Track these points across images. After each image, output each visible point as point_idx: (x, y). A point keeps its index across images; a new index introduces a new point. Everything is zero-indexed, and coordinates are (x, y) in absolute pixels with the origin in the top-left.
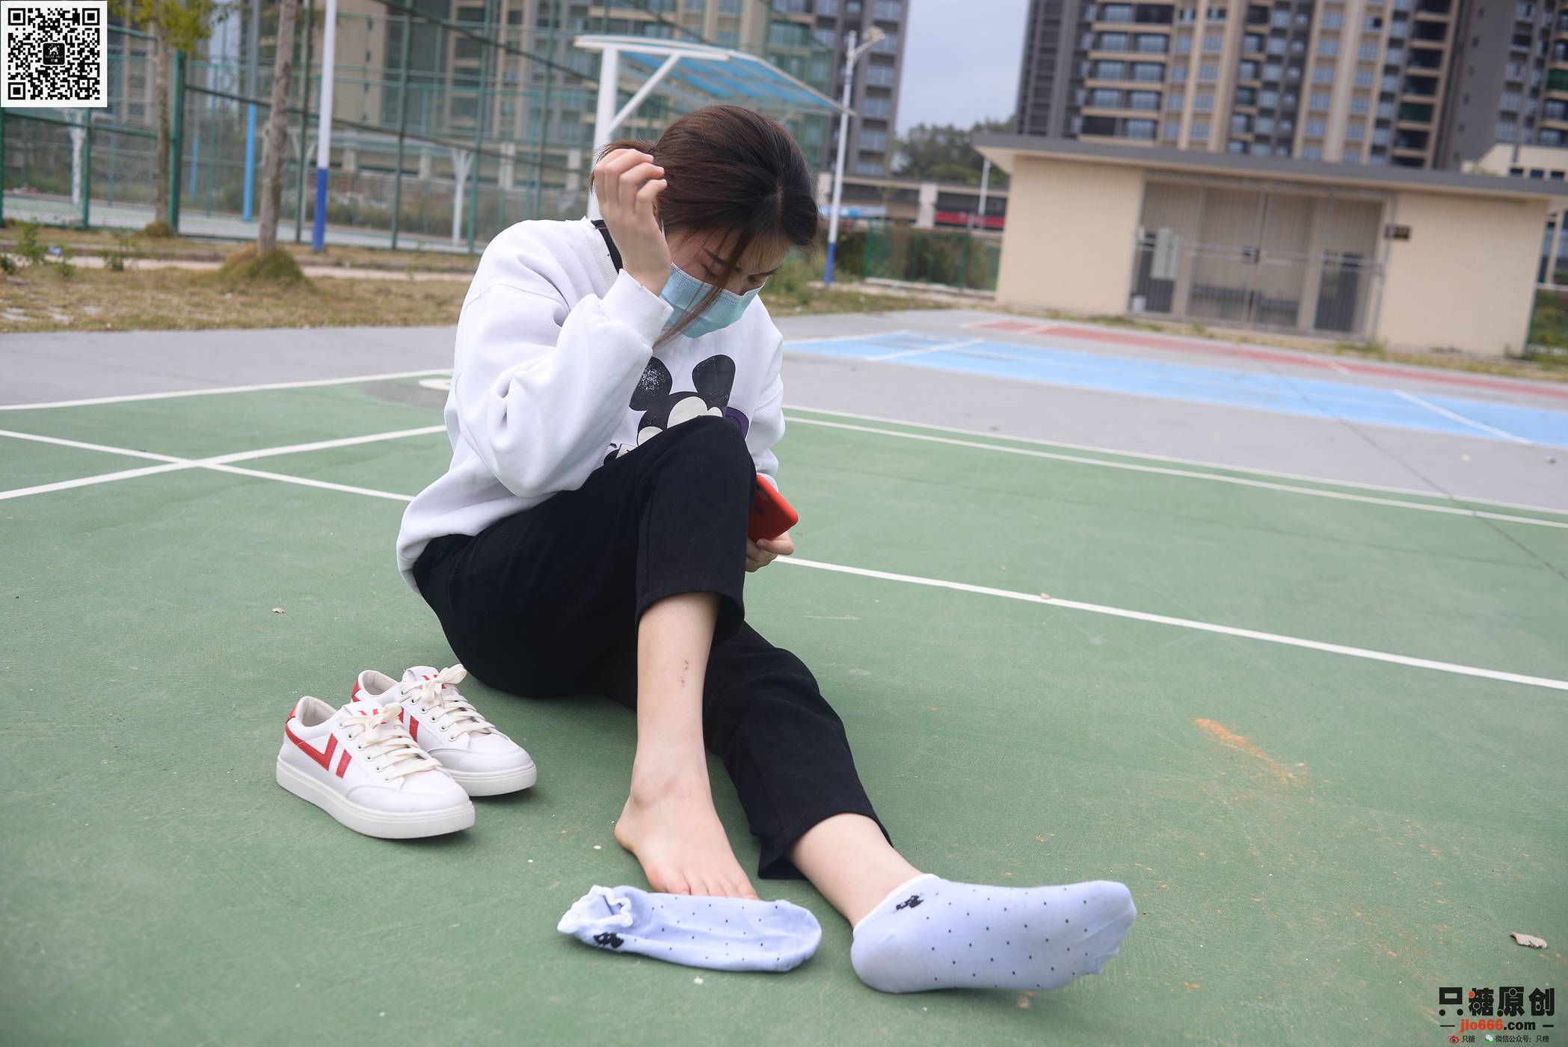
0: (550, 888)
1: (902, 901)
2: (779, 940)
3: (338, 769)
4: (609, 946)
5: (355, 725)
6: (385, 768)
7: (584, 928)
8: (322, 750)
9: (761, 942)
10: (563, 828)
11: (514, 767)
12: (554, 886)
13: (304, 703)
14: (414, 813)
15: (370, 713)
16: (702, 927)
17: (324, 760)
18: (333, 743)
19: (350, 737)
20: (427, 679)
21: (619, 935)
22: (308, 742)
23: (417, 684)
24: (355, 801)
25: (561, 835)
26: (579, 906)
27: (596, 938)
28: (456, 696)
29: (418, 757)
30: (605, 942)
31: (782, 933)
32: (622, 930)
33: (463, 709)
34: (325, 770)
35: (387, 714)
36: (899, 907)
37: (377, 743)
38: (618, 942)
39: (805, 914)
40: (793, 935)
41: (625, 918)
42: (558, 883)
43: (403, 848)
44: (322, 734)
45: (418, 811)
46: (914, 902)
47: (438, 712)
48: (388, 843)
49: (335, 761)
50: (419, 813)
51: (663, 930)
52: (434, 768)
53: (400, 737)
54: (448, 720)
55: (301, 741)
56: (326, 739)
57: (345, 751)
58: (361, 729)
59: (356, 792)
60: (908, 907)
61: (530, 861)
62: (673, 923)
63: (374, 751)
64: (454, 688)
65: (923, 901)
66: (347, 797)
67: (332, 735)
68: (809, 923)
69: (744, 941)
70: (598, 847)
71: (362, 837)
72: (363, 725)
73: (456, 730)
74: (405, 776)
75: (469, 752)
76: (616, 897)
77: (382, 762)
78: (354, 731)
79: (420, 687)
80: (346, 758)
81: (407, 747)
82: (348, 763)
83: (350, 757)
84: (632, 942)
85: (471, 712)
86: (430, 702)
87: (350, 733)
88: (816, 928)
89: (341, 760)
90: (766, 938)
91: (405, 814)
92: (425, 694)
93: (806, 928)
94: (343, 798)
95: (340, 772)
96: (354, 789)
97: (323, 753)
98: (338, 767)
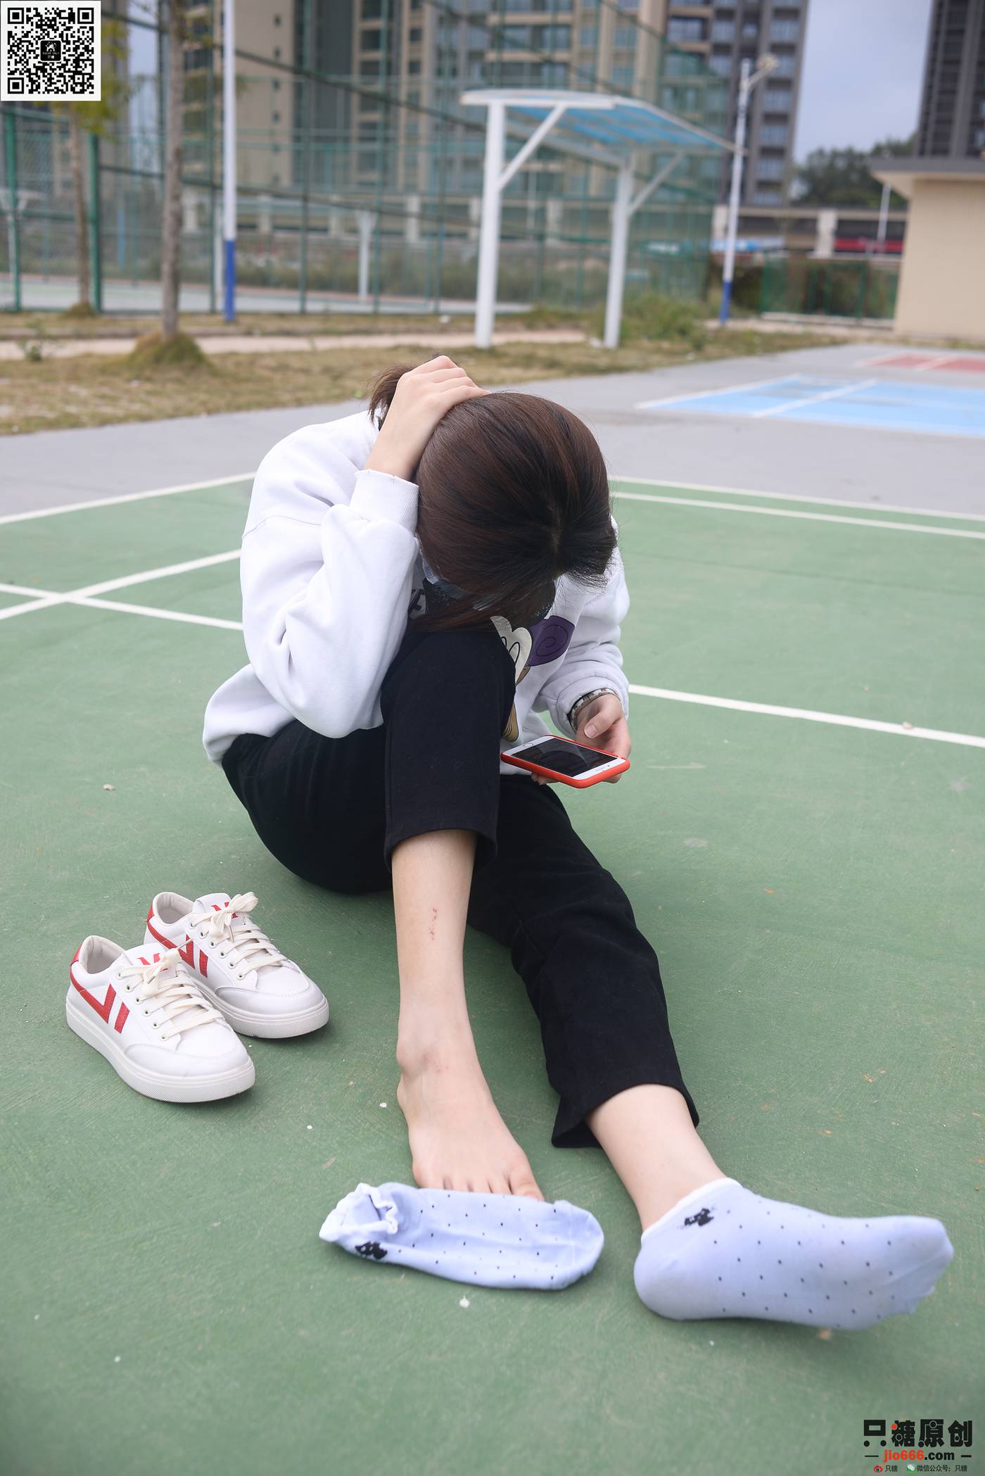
0: (324, 1167)
1: (691, 1214)
2: (557, 1249)
3: (117, 1023)
4: (372, 1257)
5: (133, 975)
6: (162, 1024)
7: (347, 1237)
8: (102, 1000)
9: (537, 1251)
10: (351, 1077)
11: (301, 1010)
12: (329, 1164)
13: (89, 944)
14: (189, 1078)
15: (150, 959)
16: (475, 1232)
17: (104, 1011)
18: (111, 994)
19: (128, 988)
20: (217, 908)
21: (383, 1246)
22: (88, 989)
23: (207, 916)
24: (133, 1058)
25: (348, 1087)
26: (346, 1204)
27: (358, 1248)
28: (249, 925)
29: (200, 1007)
30: (368, 1252)
31: (561, 1241)
32: (387, 1237)
33: (256, 941)
34: (105, 1022)
35: (167, 961)
36: (688, 1222)
37: (156, 996)
38: (380, 1253)
39: (587, 1217)
40: (572, 1243)
41: (390, 1224)
42: (333, 1159)
43: (180, 1113)
44: (102, 984)
45: (192, 1076)
46: (703, 1218)
47: (226, 946)
48: (165, 1106)
49: (114, 1013)
51: (432, 1235)
52: (214, 1021)
53: (182, 986)
54: (235, 956)
55: (83, 989)
56: (105, 990)
57: (123, 1004)
58: (141, 980)
59: (133, 1051)
60: (696, 1225)
61: (310, 1127)
62: (444, 1228)
63: (152, 1005)
64: (246, 916)
65: (713, 1218)
66: (126, 1053)
67: (111, 985)
68: (591, 1228)
69: (520, 1248)
70: (384, 1105)
71: (140, 1097)
72: (142, 975)
73: (244, 967)
74: (181, 1033)
75: (256, 992)
76: (383, 1198)
77: (160, 1016)
78: (132, 982)
79: (209, 919)
80: (124, 1012)
81: (189, 996)
82: (126, 1017)
83: (128, 1011)
84: (396, 1253)
85: (264, 944)
86: (219, 936)
87: (128, 984)
88: (598, 1234)
89: (119, 1014)
90: (543, 1247)
91: (180, 1078)
92: (211, 928)
93: (588, 1234)
94: (122, 1053)
95: (119, 1027)
96: (132, 1046)
97: (103, 1003)
98: (117, 1020)
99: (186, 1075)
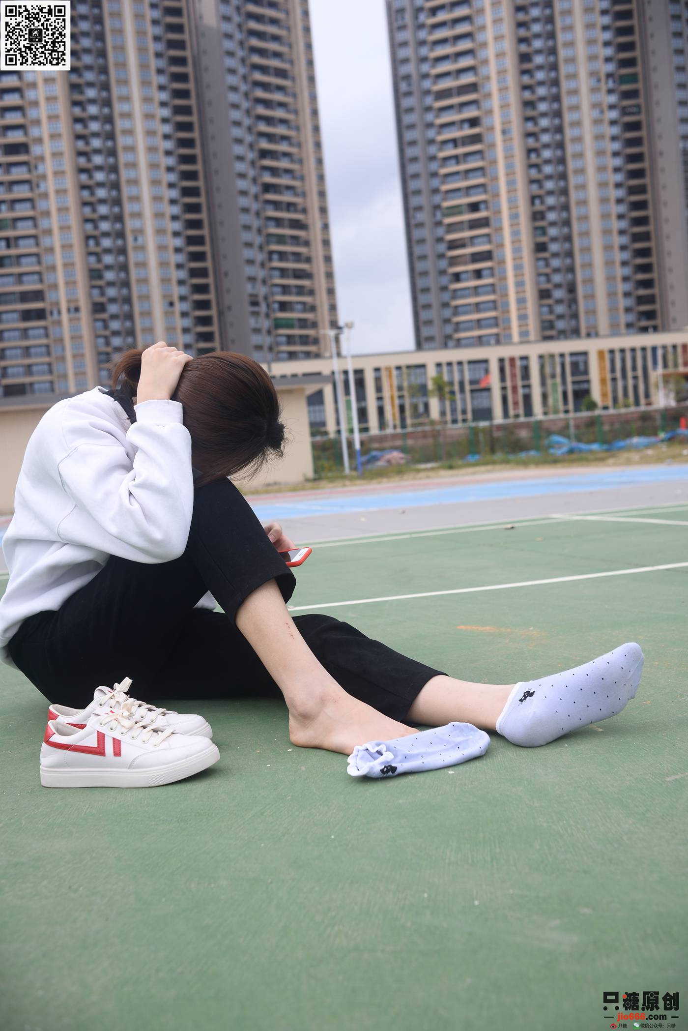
2: (468, 740)
3: (114, 752)
4: (390, 773)
5: (111, 721)
6: (148, 740)
7: (372, 768)
9: (457, 746)
11: (198, 728)
13: (53, 724)
14: (188, 759)
16: (423, 750)
17: (99, 751)
18: (101, 737)
19: (112, 729)
21: (393, 765)
22: (77, 745)
24: (139, 767)
27: (382, 771)
29: (156, 731)
30: (388, 771)
31: (465, 738)
32: (391, 761)
34: (104, 757)
38: (394, 769)
41: (388, 757)
44: (88, 734)
45: (191, 756)
46: (529, 694)
49: (109, 748)
50: (193, 757)
51: (407, 756)
52: (172, 733)
54: (141, 712)
55: (71, 746)
56: (95, 735)
57: (114, 739)
59: (136, 761)
61: (268, 766)
62: (407, 752)
63: (134, 733)
65: (534, 691)
66: (131, 767)
67: (98, 732)
69: (447, 750)
73: (150, 716)
74: (164, 741)
77: (144, 737)
80: (117, 743)
82: (120, 746)
83: (119, 741)
84: (401, 767)
87: (110, 726)
89: (114, 746)
90: (460, 743)
94: (127, 769)
95: (117, 753)
96: (135, 759)
97: (96, 745)
98: (114, 750)
99: (187, 758)
